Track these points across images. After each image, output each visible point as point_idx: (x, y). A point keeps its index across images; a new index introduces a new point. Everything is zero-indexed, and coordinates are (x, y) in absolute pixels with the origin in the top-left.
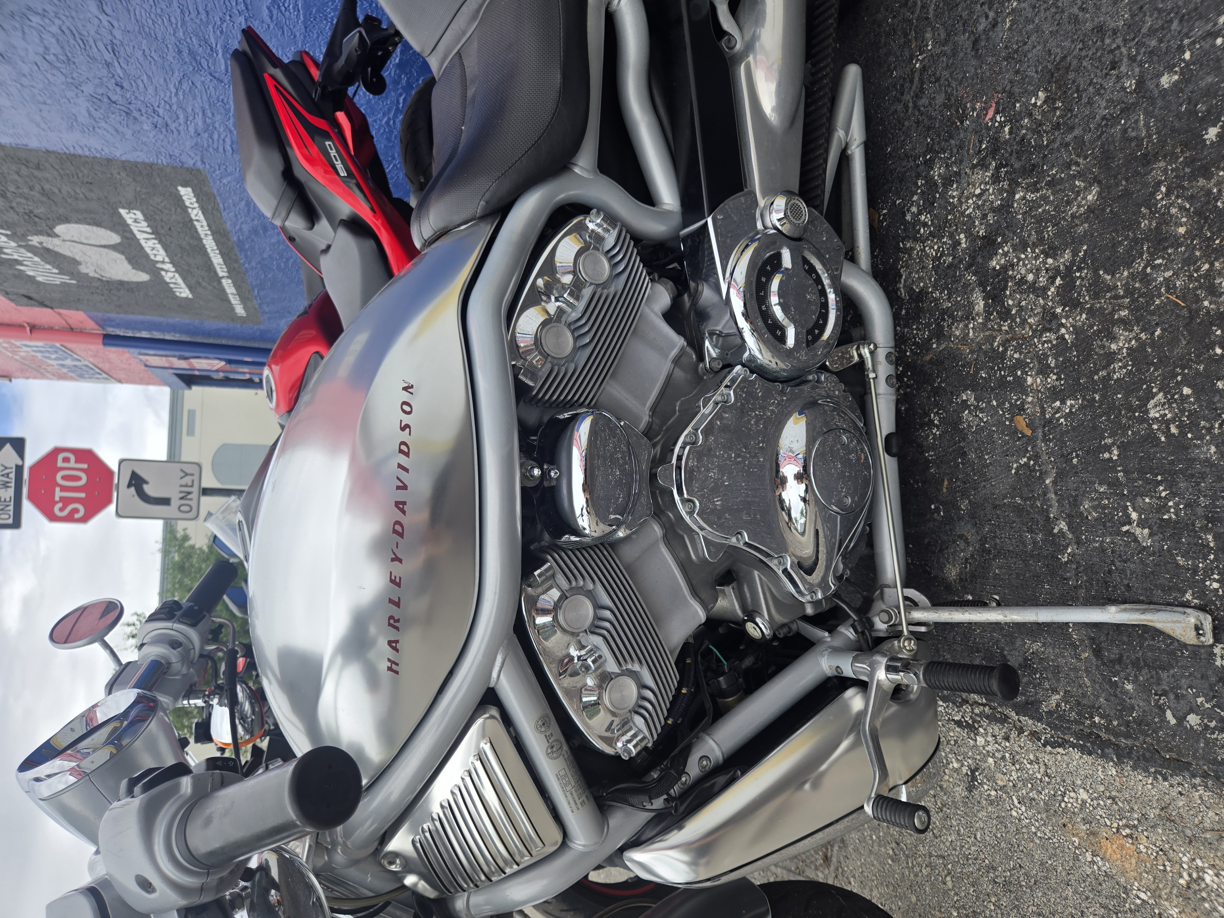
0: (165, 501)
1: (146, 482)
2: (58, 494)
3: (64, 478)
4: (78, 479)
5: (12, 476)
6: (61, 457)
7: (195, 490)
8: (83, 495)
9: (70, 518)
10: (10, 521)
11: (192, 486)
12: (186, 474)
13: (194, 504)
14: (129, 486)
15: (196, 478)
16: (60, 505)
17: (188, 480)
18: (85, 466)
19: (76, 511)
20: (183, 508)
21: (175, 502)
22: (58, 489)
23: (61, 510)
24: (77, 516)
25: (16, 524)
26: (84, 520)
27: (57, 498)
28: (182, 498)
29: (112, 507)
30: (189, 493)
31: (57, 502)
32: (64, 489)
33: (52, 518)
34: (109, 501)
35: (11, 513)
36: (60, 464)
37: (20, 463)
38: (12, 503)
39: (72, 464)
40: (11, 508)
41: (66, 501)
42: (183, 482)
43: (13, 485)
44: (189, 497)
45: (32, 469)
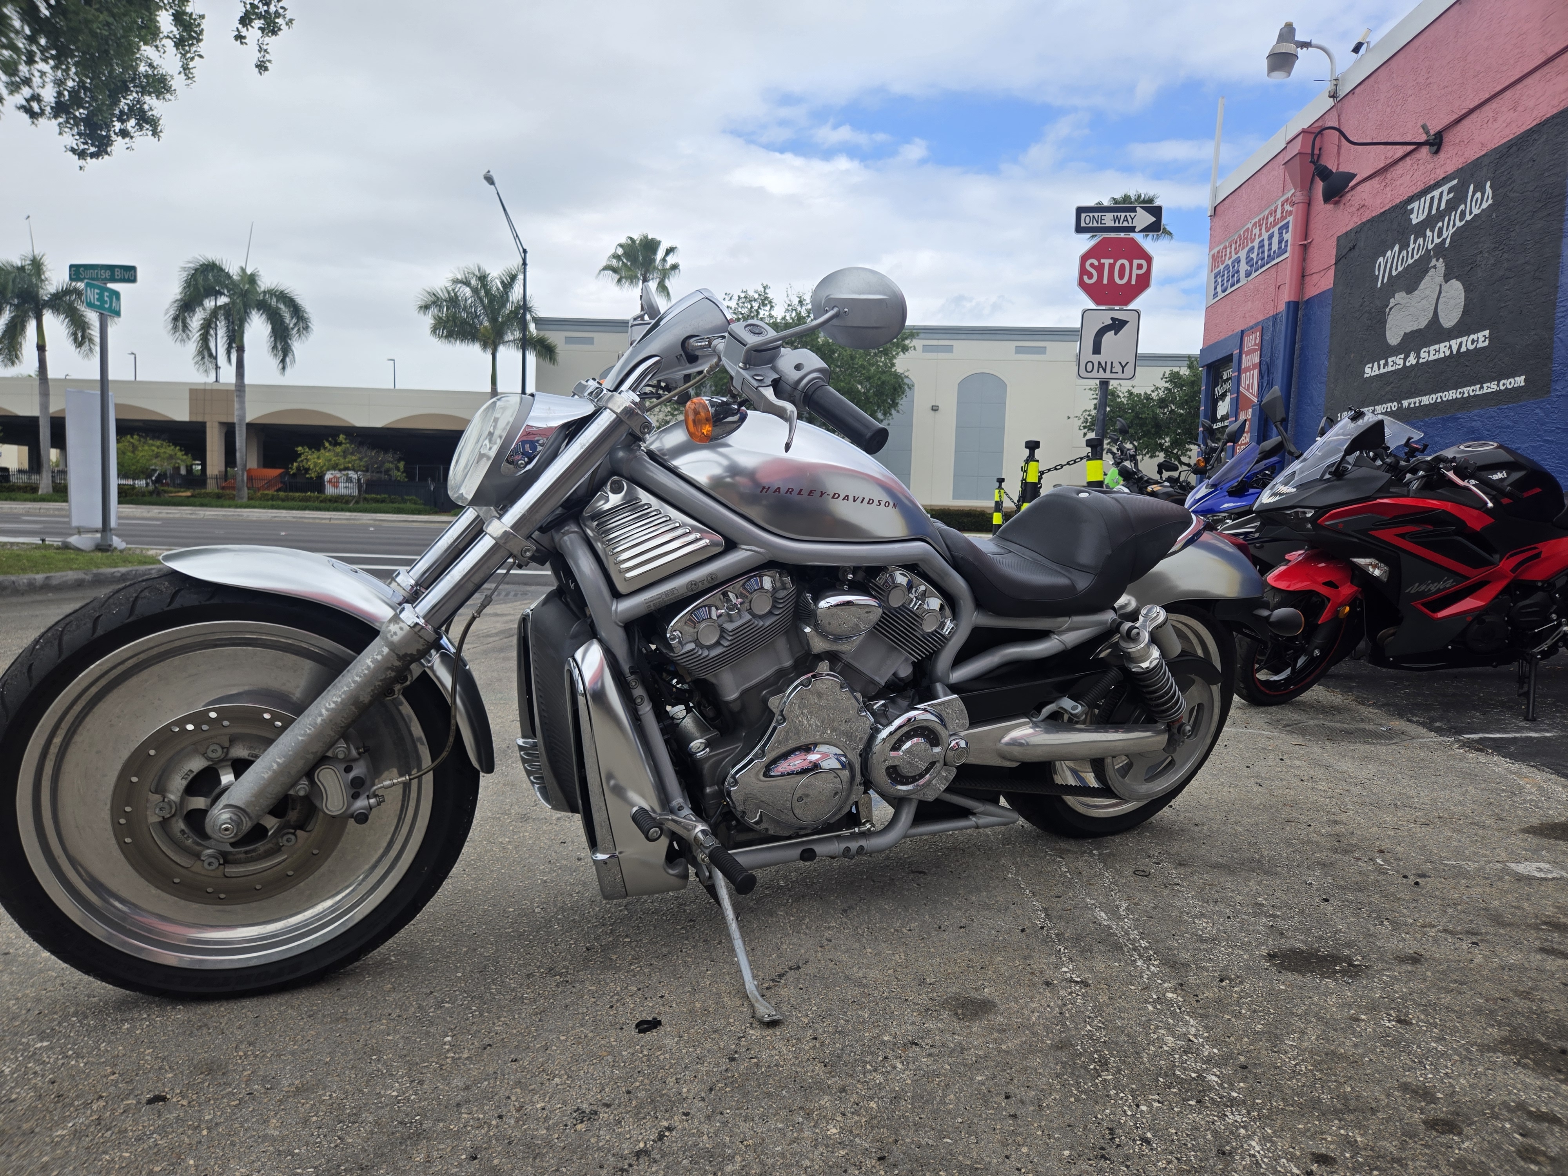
0: (1097, 350)
1: (1116, 334)
2: (1107, 262)
3: (1122, 267)
4: (1121, 277)
5: (1126, 224)
6: (1144, 262)
7: (1108, 375)
8: (1105, 281)
9: (1083, 271)
10: (1083, 225)
11: (1111, 372)
12: (1123, 367)
13: (1094, 374)
14: (1112, 319)
15: (1120, 375)
16: (1096, 263)
17: (1118, 368)
18: (1133, 282)
19: (1090, 276)
20: (1090, 365)
21: (1096, 358)
22: (1112, 261)
23: (1092, 265)
24: (1085, 278)
25: (1079, 229)
26: (1082, 284)
27: (1102, 261)
28: (1099, 363)
29: (1092, 306)
30: (1105, 370)
31: (1099, 262)
32: (1112, 266)
33: (1084, 258)
34: (1098, 303)
35: (1091, 225)
36: (1136, 262)
37: (1137, 230)
38: (1100, 225)
39: (1135, 272)
40: (1095, 225)
41: (1100, 269)
42: (1116, 364)
43: (1117, 224)
44: (1101, 369)
45: (1132, 239)
